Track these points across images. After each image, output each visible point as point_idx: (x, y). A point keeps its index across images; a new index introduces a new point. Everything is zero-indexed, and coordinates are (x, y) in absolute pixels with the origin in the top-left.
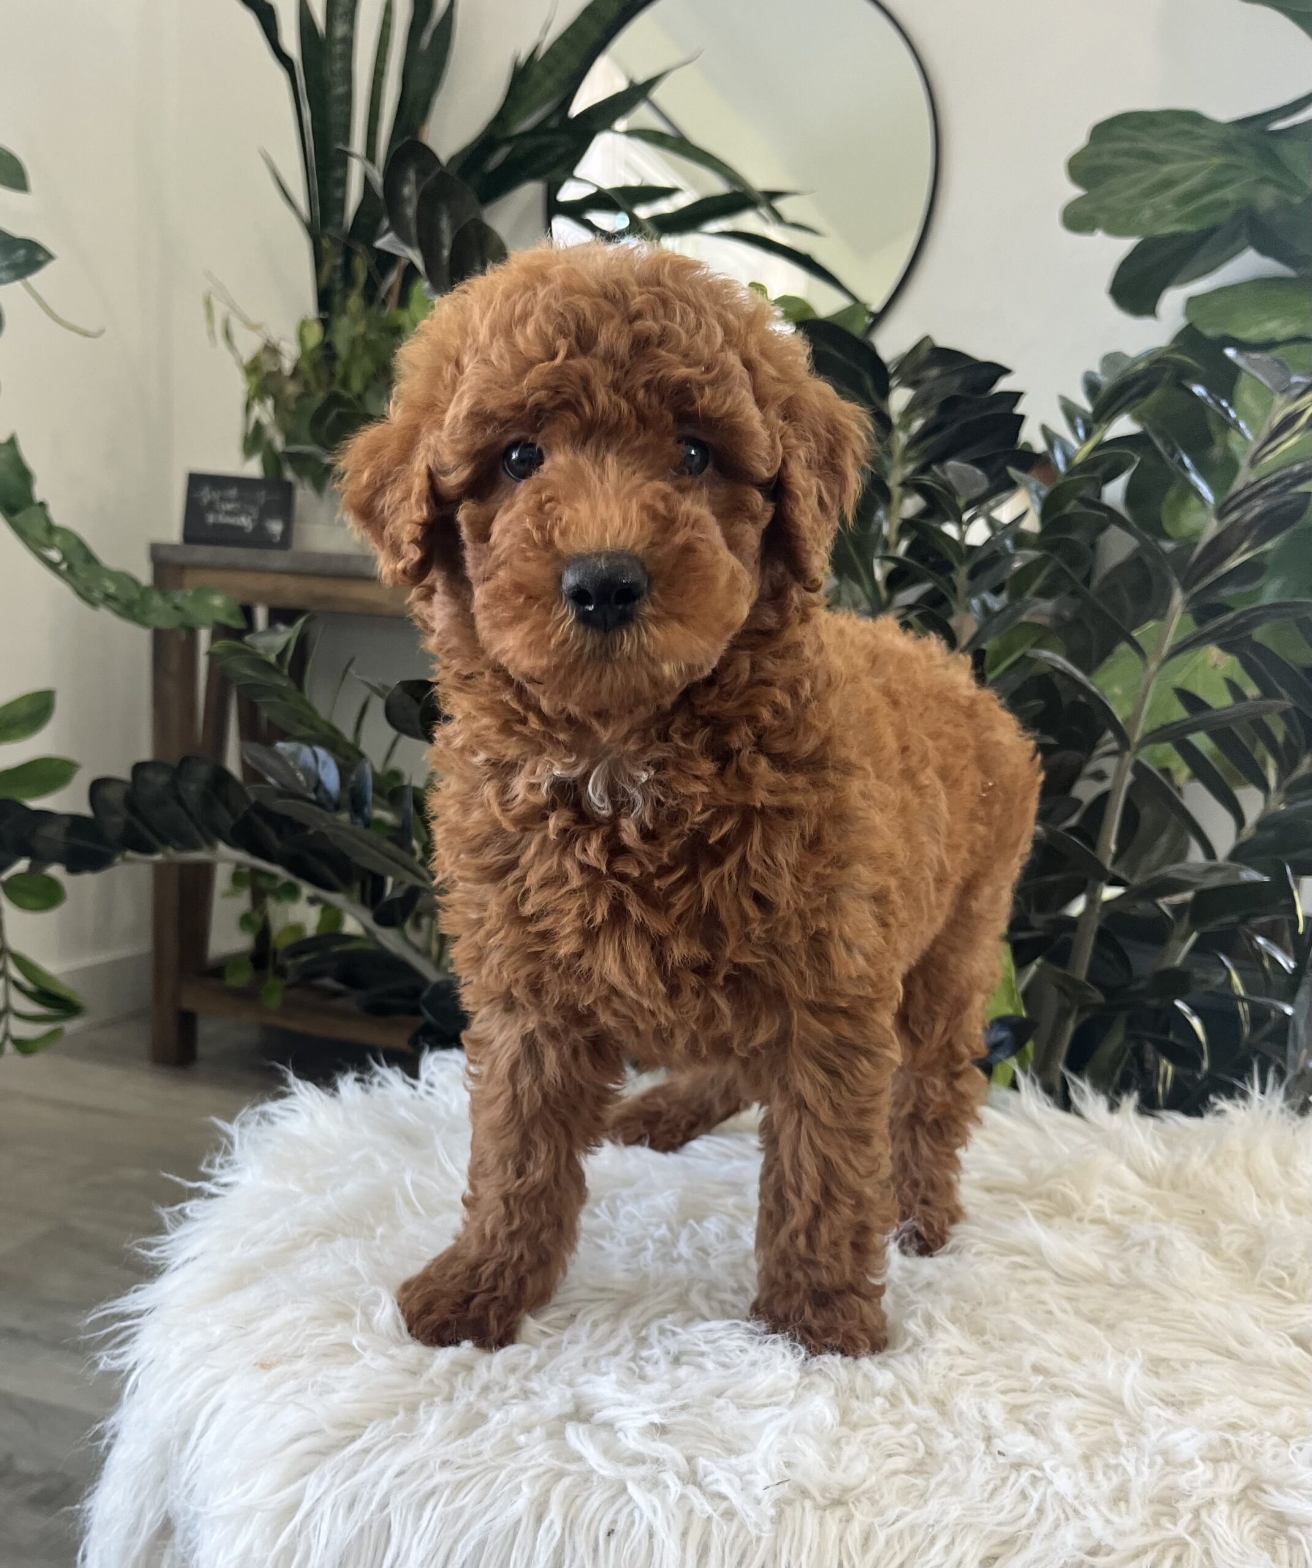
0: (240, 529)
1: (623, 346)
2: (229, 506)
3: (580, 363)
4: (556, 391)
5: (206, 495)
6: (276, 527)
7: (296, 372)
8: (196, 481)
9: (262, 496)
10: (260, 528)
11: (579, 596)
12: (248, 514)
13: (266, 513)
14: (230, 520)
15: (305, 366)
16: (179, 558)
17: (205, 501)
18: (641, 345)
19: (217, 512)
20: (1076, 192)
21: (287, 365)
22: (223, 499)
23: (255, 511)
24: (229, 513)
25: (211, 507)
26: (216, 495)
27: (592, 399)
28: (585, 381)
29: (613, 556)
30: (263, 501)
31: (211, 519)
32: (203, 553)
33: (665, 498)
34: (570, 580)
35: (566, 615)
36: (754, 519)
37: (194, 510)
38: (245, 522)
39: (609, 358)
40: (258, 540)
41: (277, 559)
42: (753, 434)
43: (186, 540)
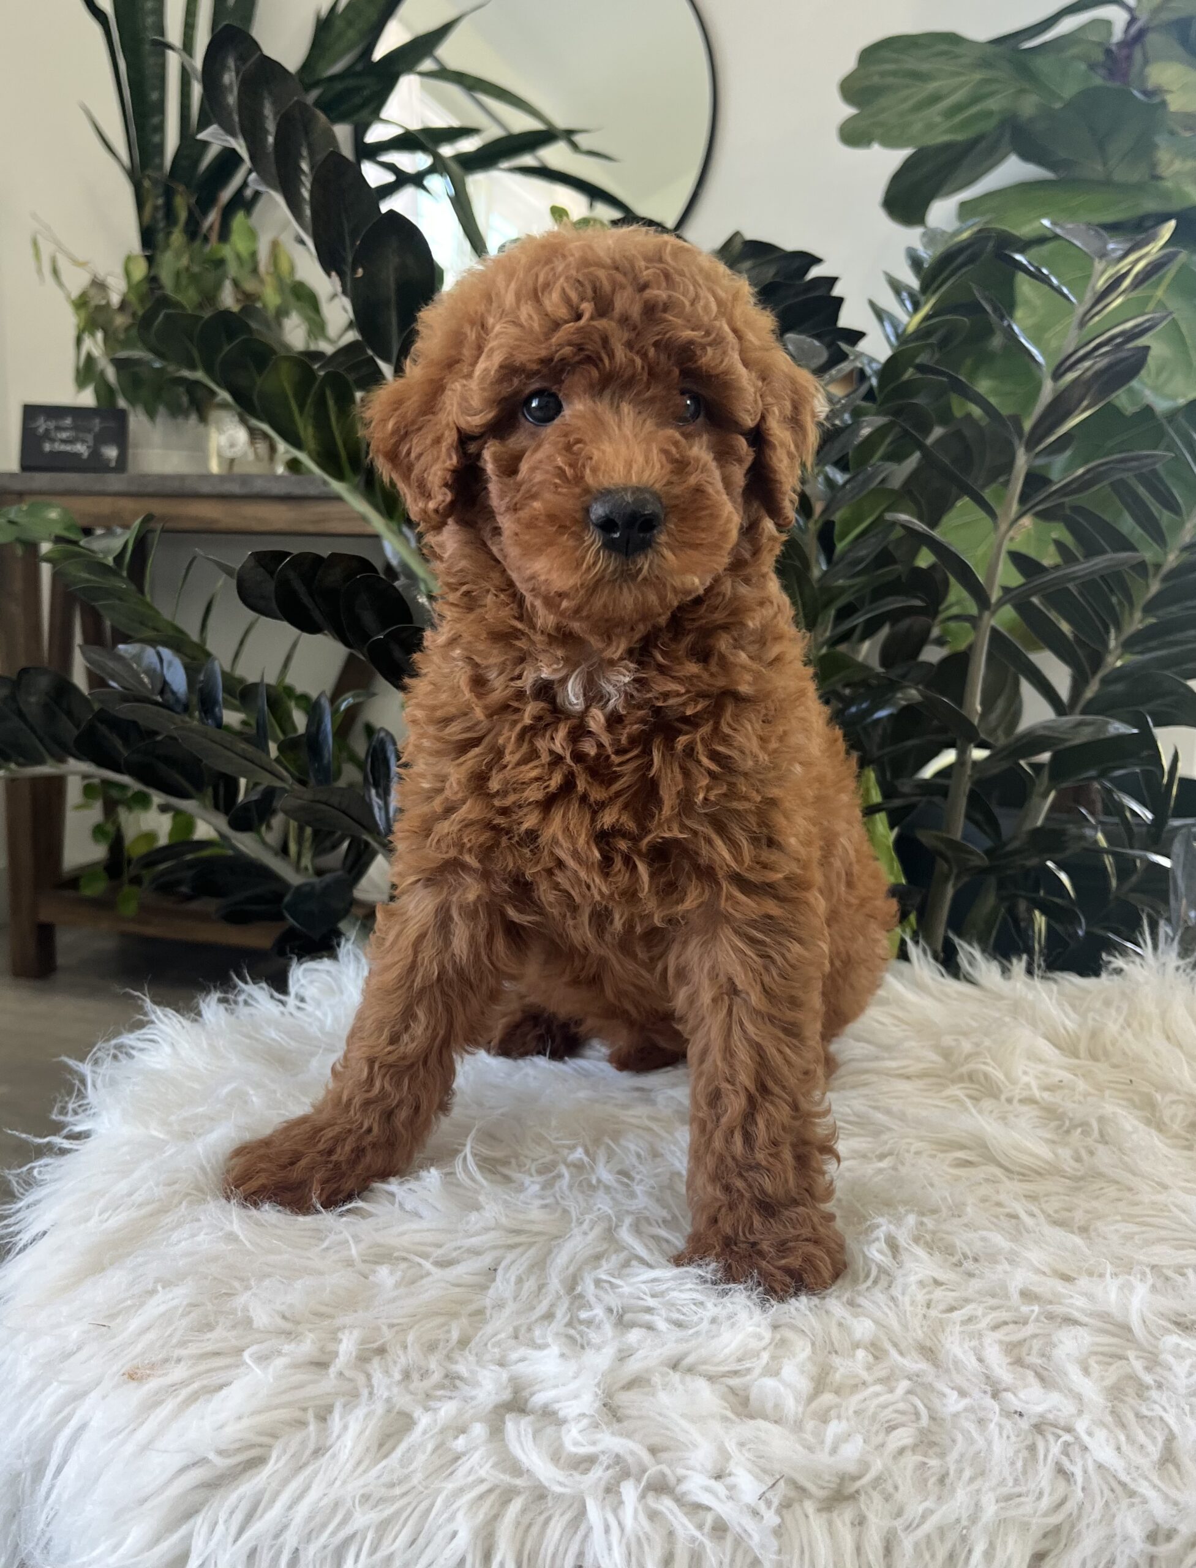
0: (77, 455)
1: (636, 311)
2: (64, 435)
3: (602, 324)
4: (580, 348)
5: (42, 425)
6: (111, 452)
7: (123, 306)
8: (31, 412)
9: (97, 424)
10: (95, 453)
11: (607, 525)
12: (83, 441)
13: (101, 439)
14: (68, 448)
15: (133, 298)
16: (17, 486)
17: (41, 430)
18: (651, 310)
19: (52, 440)
20: (849, 111)
21: (115, 299)
22: (59, 429)
23: (90, 438)
24: (64, 441)
25: (47, 436)
26: (51, 425)
27: (611, 356)
28: (605, 341)
29: (637, 490)
30: (97, 429)
31: (47, 447)
32: (41, 480)
33: (677, 444)
34: (598, 511)
35: (593, 539)
36: (740, 461)
37: (30, 440)
38: (81, 448)
39: (624, 320)
40: (95, 464)
41: (114, 482)
42: (740, 390)
43: (25, 467)
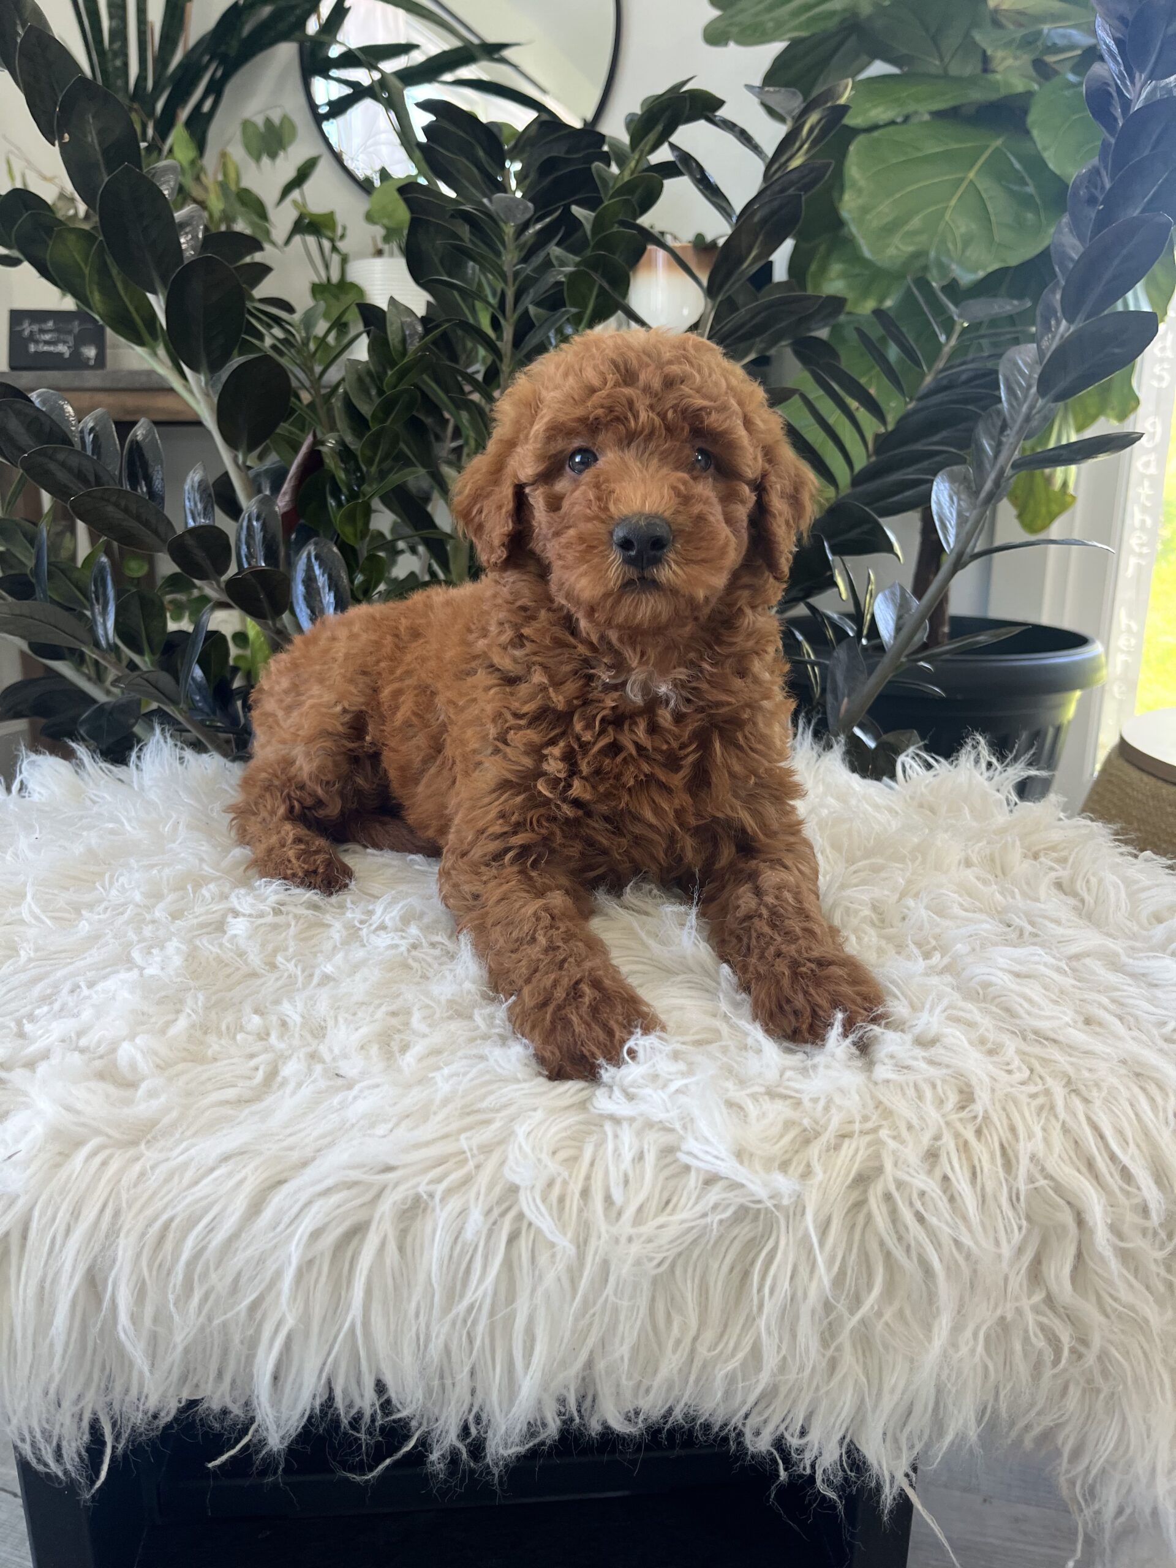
0: (61, 354)
1: (656, 384)
2: (47, 337)
3: (627, 391)
4: (611, 410)
5: (27, 328)
6: (91, 352)
8: (17, 317)
9: (76, 326)
10: (76, 353)
11: (626, 544)
12: (65, 342)
13: (81, 340)
14: (51, 348)
17: (26, 333)
19: (37, 342)
22: (42, 331)
23: (71, 340)
24: (47, 343)
25: (32, 338)
26: (35, 328)
28: (631, 403)
29: (649, 516)
30: (76, 330)
31: (32, 348)
32: (28, 378)
33: (685, 483)
34: (620, 533)
35: (615, 557)
36: (743, 502)
37: (17, 343)
38: (62, 348)
39: (647, 389)
40: (76, 362)
41: (92, 378)
42: (742, 448)
43: (13, 368)
